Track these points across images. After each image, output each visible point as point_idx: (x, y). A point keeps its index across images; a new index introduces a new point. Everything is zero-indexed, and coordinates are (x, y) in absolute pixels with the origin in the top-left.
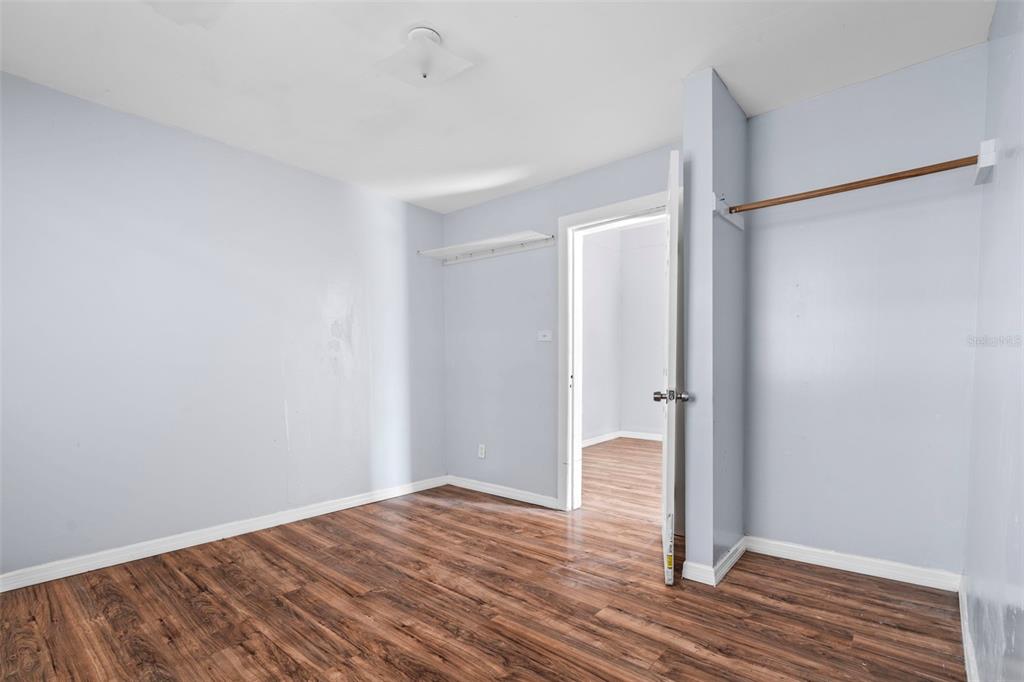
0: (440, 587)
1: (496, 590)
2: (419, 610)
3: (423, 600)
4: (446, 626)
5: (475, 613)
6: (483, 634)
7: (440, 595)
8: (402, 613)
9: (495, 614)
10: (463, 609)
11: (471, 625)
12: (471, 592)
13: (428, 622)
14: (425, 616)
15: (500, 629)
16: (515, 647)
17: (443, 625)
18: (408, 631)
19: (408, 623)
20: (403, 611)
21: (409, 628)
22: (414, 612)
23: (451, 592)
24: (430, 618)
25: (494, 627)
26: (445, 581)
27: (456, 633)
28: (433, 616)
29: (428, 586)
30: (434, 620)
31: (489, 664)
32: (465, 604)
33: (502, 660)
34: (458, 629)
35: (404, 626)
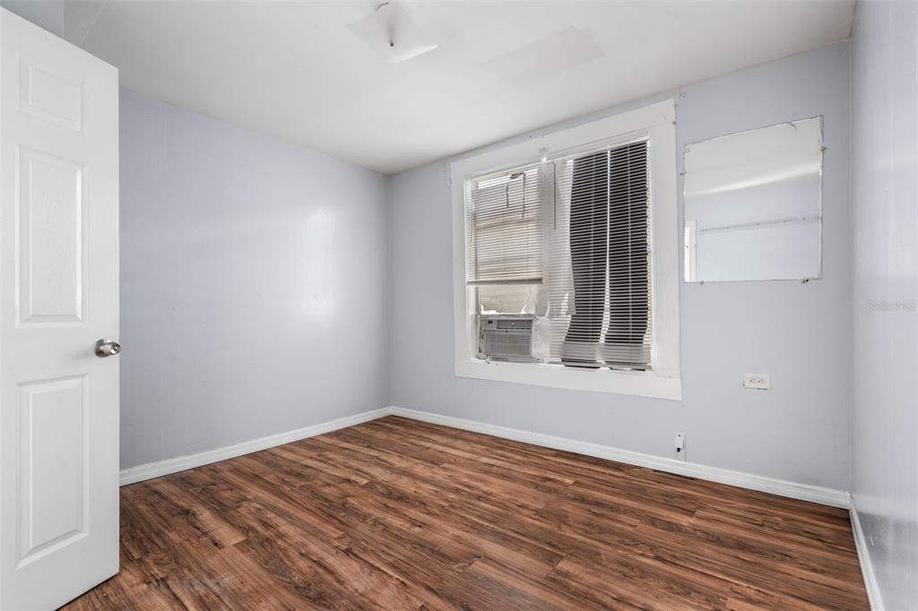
0: (391, 573)
1: (325, 568)
2: (409, 542)
3: (409, 553)
4: (383, 527)
5: (357, 540)
6: (355, 521)
7: (391, 560)
8: (425, 538)
9: (339, 539)
10: (367, 543)
11: (363, 529)
12: (355, 565)
13: (400, 530)
14: (404, 537)
15: (340, 525)
16: (334, 513)
17: (387, 528)
18: (414, 523)
19: (417, 529)
20: (425, 541)
21: (415, 525)
22: (414, 539)
23: (377, 565)
24: (398, 533)
25: (343, 527)
26: (384, 583)
27: (376, 522)
28: (396, 535)
29: (404, 574)
30: (395, 532)
31: (356, 503)
32: (365, 550)
33: (347, 506)
34: (374, 525)
35: (420, 526)
